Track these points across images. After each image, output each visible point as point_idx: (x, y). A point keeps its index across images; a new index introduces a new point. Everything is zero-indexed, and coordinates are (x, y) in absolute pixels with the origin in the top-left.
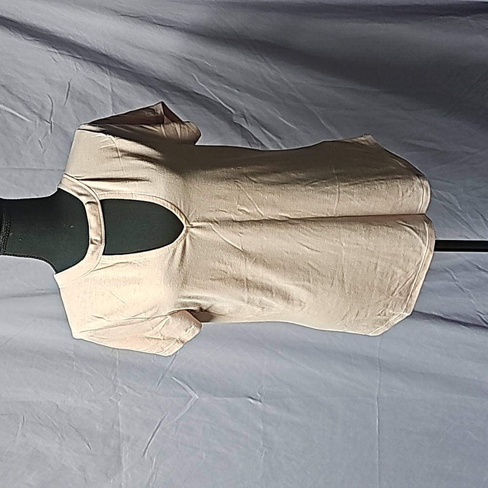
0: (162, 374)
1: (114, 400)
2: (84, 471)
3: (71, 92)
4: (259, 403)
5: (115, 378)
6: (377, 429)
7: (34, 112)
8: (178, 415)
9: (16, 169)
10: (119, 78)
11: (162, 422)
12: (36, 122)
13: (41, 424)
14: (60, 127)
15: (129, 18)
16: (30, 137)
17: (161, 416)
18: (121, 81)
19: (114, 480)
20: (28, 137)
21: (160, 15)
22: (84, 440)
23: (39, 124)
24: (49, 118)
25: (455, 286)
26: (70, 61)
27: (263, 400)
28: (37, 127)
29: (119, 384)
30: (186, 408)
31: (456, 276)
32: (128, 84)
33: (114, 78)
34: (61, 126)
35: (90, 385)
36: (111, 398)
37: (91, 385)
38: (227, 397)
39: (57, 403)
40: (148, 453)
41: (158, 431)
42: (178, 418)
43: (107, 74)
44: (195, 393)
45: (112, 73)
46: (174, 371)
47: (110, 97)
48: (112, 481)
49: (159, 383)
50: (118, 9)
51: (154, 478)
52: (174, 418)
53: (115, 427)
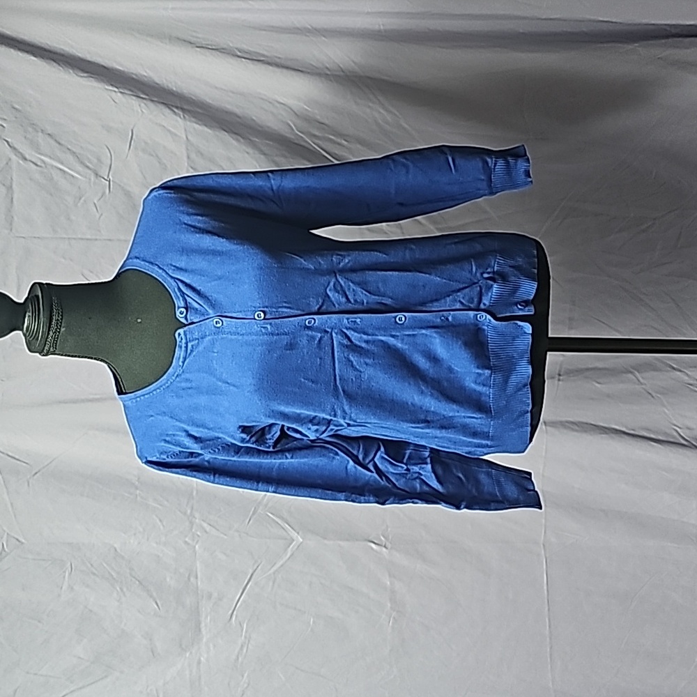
0: (253, 509)
1: (190, 542)
2: (151, 640)
3: (135, 141)
4: (384, 549)
5: (191, 512)
6: (545, 588)
7: (88, 167)
8: (275, 564)
9: (65, 238)
10: (195, 123)
11: (255, 574)
12: (90, 179)
13: (94, 574)
14: (120, 186)
15: (206, 50)
16: (83, 199)
17: (254, 565)
19: (191, 653)
20: (80, 199)
21: (245, 47)
22: (151, 596)
23: (95, 183)
24: (107, 174)
25: (643, 391)
26: (134, 102)
27: (389, 545)
28: (92, 185)
29: (197, 521)
30: (286, 555)
31: (643, 378)
32: (206, 129)
33: (188, 123)
34: (122, 185)
35: (158, 521)
36: (187, 539)
37: (160, 521)
38: (341, 540)
39: (115, 545)
40: (236, 616)
41: (248, 586)
42: (275, 568)
43: (180, 117)
44: (298, 533)
45: (186, 116)
46: (270, 505)
47: (184, 146)
48: (188, 655)
49: (250, 520)
50: (193, 40)
51: (245, 651)
52: (270, 569)
53: (192, 579)
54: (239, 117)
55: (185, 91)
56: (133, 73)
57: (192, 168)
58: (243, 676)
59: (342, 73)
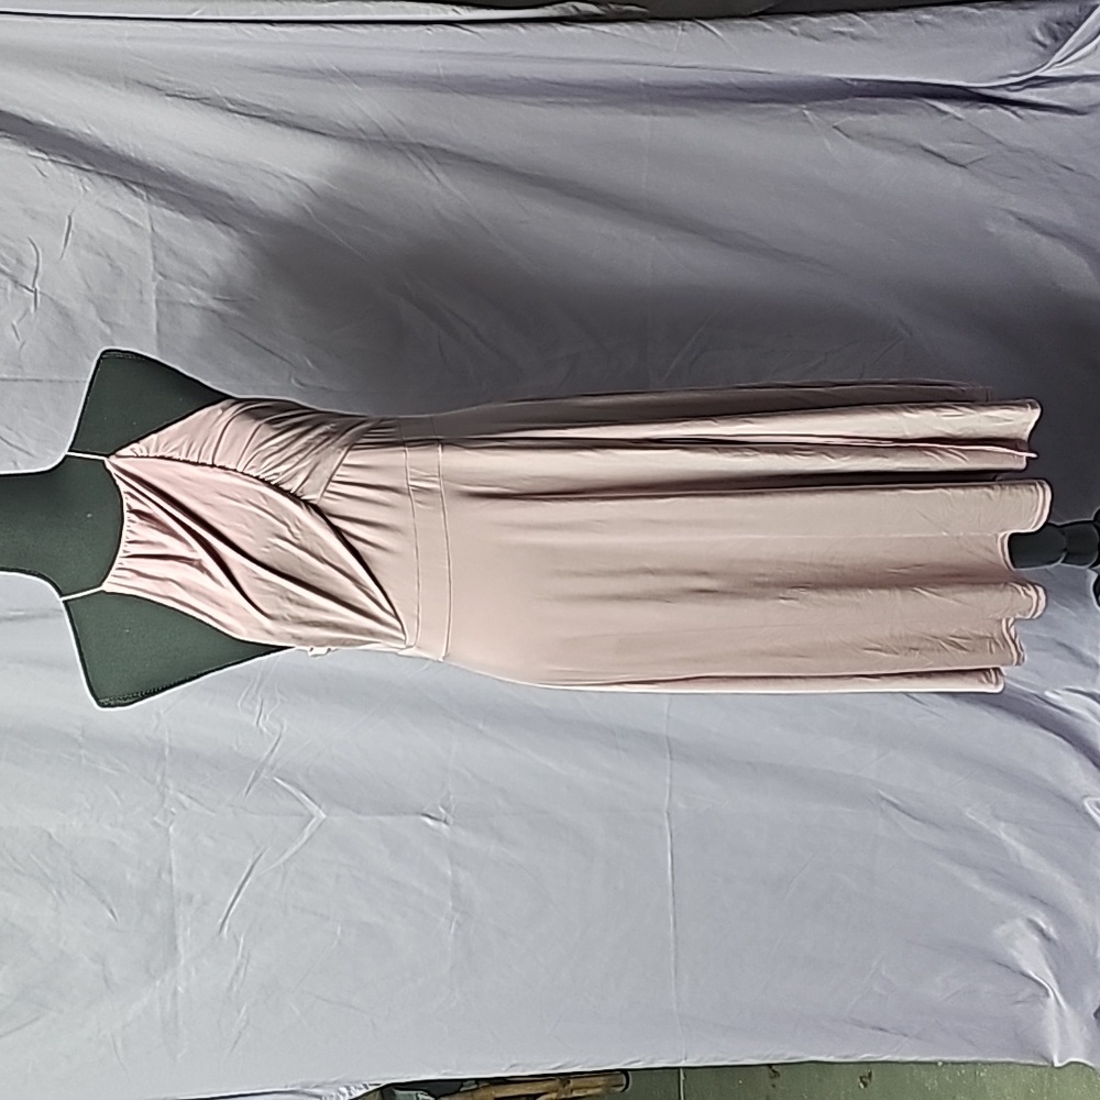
0: (253, 773)
1: (160, 822)
2: (103, 964)
3: (73, 233)
4: (444, 826)
5: (162, 779)
6: (669, 872)
7: (2, 272)
8: (285, 851)
10: (166, 208)
11: (256, 866)
12: (6, 289)
13: (18, 872)
14: (52, 299)
15: (181, 100)
17: (254, 853)
18: (170, 212)
19: (163, 981)
21: (239, 96)
22: (103, 902)
23: (13, 295)
24: (31, 281)
26: (72, 175)
27: (450, 819)
28: (9, 298)
29: (171, 792)
30: (302, 837)
32: (182, 217)
33: (155, 208)
34: (55, 298)
35: (114, 794)
36: (156, 819)
37: (117, 793)
38: (382, 814)
39: (52, 830)
40: (229, 927)
41: (247, 883)
42: (286, 856)
43: (143, 199)
44: (320, 807)
45: (152, 198)
46: (279, 766)
47: (148, 242)
48: (158, 983)
49: (249, 789)
50: (161, 84)
51: (242, 974)
52: (279, 858)
53: (164, 876)
54: (231, 198)
55: (149, 159)
56: (68, 130)
57: (161, 274)
58: (239, 1011)
59: (383, 139)
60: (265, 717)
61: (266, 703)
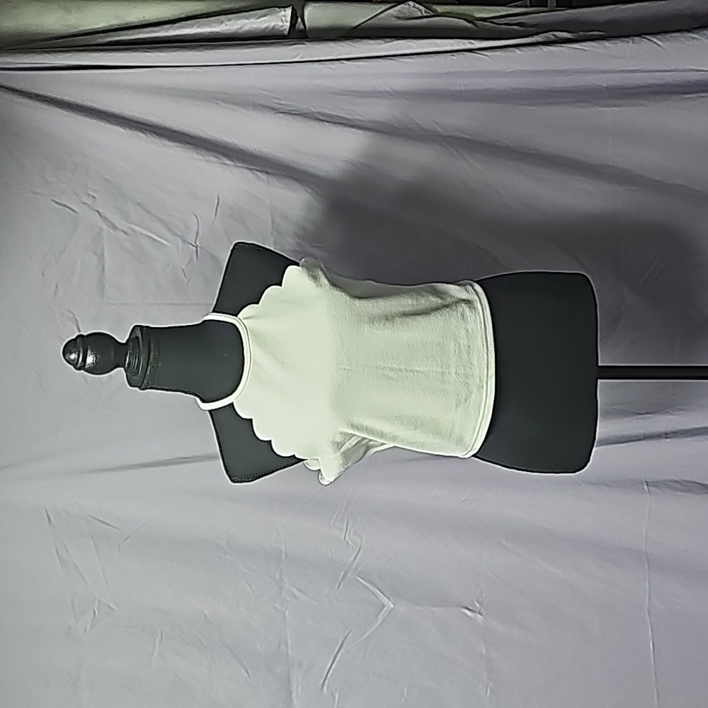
0: (343, 573)
1: (279, 607)
3: (220, 207)
4: (479, 616)
5: (281, 576)
6: (652, 656)
7: (176, 235)
8: (366, 631)
9: (154, 304)
10: (279, 186)
11: (346, 642)
12: (178, 246)
13: (184, 641)
14: (207, 251)
15: (289, 115)
16: (171, 264)
17: (344, 631)
20: (168, 265)
21: (327, 111)
22: (241, 664)
23: (182, 249)
24: (194, 240)
26: (219, 170)
27: (483, 612)
28: (180, 251)
29: (286, 586)
30: (378, 620)
33: (272, 187)
34: (209, 250)
35: (248, 587)
36: (276, 605)
37: (250, 586)
38: (434, 606)
39: (206, 612)
40: (328, 686)
41: (339, 655)
42: (367, 635)
43: (265, 182)
44: (389, 599)
45: (271, 181)
46: (360, 568)
47: (269, 211)
49: (339, 585)
52: (361, 636)
53: (283, 647)
59: (424, 133)
60: (350, 532)
61: (350, 523)
